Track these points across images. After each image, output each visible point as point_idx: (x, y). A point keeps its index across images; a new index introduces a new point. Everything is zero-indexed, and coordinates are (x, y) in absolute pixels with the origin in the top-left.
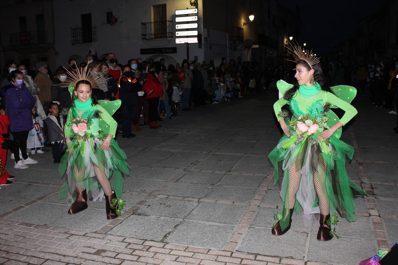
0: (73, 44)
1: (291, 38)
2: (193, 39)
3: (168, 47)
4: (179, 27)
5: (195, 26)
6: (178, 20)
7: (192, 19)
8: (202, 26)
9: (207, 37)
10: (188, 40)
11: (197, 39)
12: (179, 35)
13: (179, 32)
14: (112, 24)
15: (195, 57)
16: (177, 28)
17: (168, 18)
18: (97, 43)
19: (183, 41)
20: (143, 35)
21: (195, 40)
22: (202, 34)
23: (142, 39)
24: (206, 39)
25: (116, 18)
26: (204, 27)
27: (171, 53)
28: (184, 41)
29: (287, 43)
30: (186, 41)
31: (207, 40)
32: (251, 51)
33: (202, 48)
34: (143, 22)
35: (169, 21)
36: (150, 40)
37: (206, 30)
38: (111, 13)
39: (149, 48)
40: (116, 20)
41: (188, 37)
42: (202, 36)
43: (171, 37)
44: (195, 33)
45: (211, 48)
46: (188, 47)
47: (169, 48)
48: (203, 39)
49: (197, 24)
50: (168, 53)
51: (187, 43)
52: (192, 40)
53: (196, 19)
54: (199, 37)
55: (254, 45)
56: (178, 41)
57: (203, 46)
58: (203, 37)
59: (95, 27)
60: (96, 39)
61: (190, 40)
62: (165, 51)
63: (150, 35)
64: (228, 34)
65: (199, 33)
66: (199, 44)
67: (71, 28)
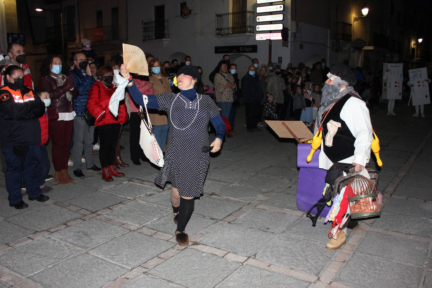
0: (144, 40)
1: (420, 40)
2: (277, 35)
3: (246, 44)
4: (261, 19)
5: (280, 17)
6: (259, 10)
7: (277, 8)
8: (289, 17)
9: (295, 32)
10: (270, 36)
11: (281, 35)
12: (260, 30)
13: (260, 26)
14: (185, 17)
15: (279, 58)
16: (257, 21)
17: (249, 8)
18: (168, 39)
19: (264, 37)
20: (217, 29)
21: (278, 37)
22: (289, 28)
23: (216, 34)
24: (294, 35)
25: (190, 9)
26: (292, 19)
27: (250, 52)
28: (266, 37)
29: (415, 46)
30: (268, 37)
31: (295, 37)
32: (363, 53)
33: (287, 46)
34: (217, 14)
35: (249, 12)
36: (225, 36)
37: (294, 23)
38: (185, 3)
39: (225, 45)
40: (190, 12)
41: (271, 32)
42: (289, 30)
43: (250, 32)
44: (280, 27)
45: (301, 47)
46: (271, 45)
47: (248, 47)
48: (290, 34)
49: (282, 15)
50: (246, 52)
51: (270, 41)
52: (275, 36)
53: (282, 9)
54: (284, 32)
55: (365, 47)
56: (259, 37)
57: (289, 44)
58: (290, 32)
59: (168, 20)
60: (168, 35)
61: (273, 36)
62: (243, 50)
63: (226, 29)
64: (329, 30)
65: (284, 27)
66: (283, 41)
67: (142, 21)
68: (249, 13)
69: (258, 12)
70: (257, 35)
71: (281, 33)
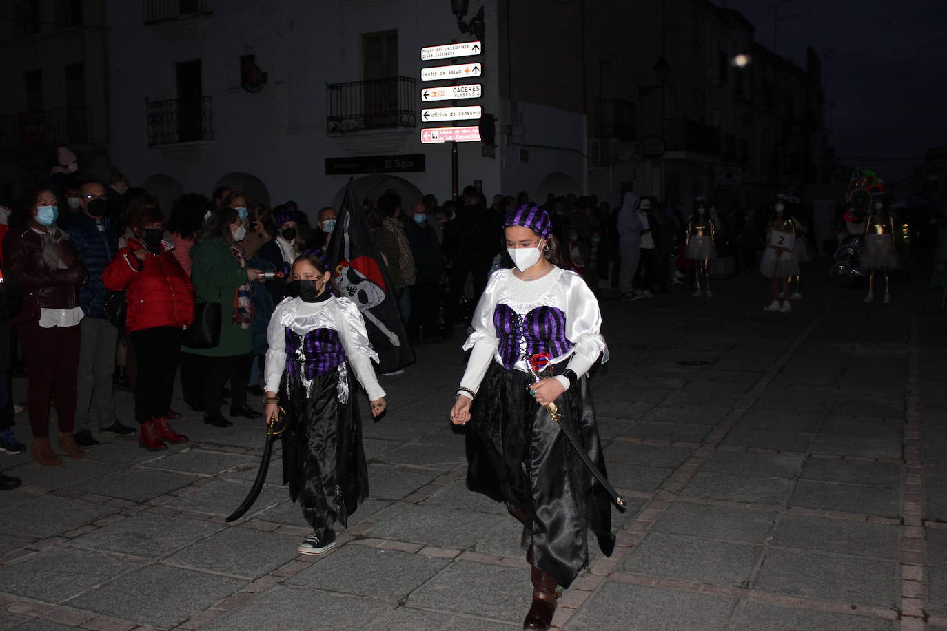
0: (151, 145)
2: (469, 131)
3: (398, 153)
4: (432, 94)
5: (475, 91)
6: (428, 74)
7: (467, 71)
8: (495, 90)
9: (510, 124)
10: (453, 134)
11: (478, 131)
12: (430, 119)
13: (429, 111)
14: (252, 89)
16: (424, 99)
17: (403, 69)
19: (440, 135)
20: (331, 119)
21: (472, 135)
22: (497, 116)
23: (328, 130)
24: (509, 131)
25: (264, 71)
26: (501, 95)
27: (407, 170)
28: (444, 136)
30: (449, 135)
31: (510, 135)
33: (494, 157)
34: (330, 83)
36: (348, 134)
37: (507, 103)
38: (252, 58)
39: (350, 155)
40: (264, 78)
41: (455, 124)
42: (497, 120)
43: (408, 125)
44: (475, 112)
45: (525, 157)
46: (456, 153)
47: (403, 158)
48: (498, 129)
49: (480, 86)
50: (400, 170)
51: (453, 144)
52: (465, 134)
53: (479, 73)
54: (485, 124)
55: (667, 153)
56: (428, 136)
57: (497, 151)
58: (498, 125)
59: (209, 97)
60: (211, 132)
61: (461, 134)
62: (391, 167)
63: (351, 118)
64: (584, 117)
65: (486, 112)
66: (483, 145)
67: (147, 99)
68: (404, 80)
69: (424, 78)
70: (425, 132)
71: (478, 127)
